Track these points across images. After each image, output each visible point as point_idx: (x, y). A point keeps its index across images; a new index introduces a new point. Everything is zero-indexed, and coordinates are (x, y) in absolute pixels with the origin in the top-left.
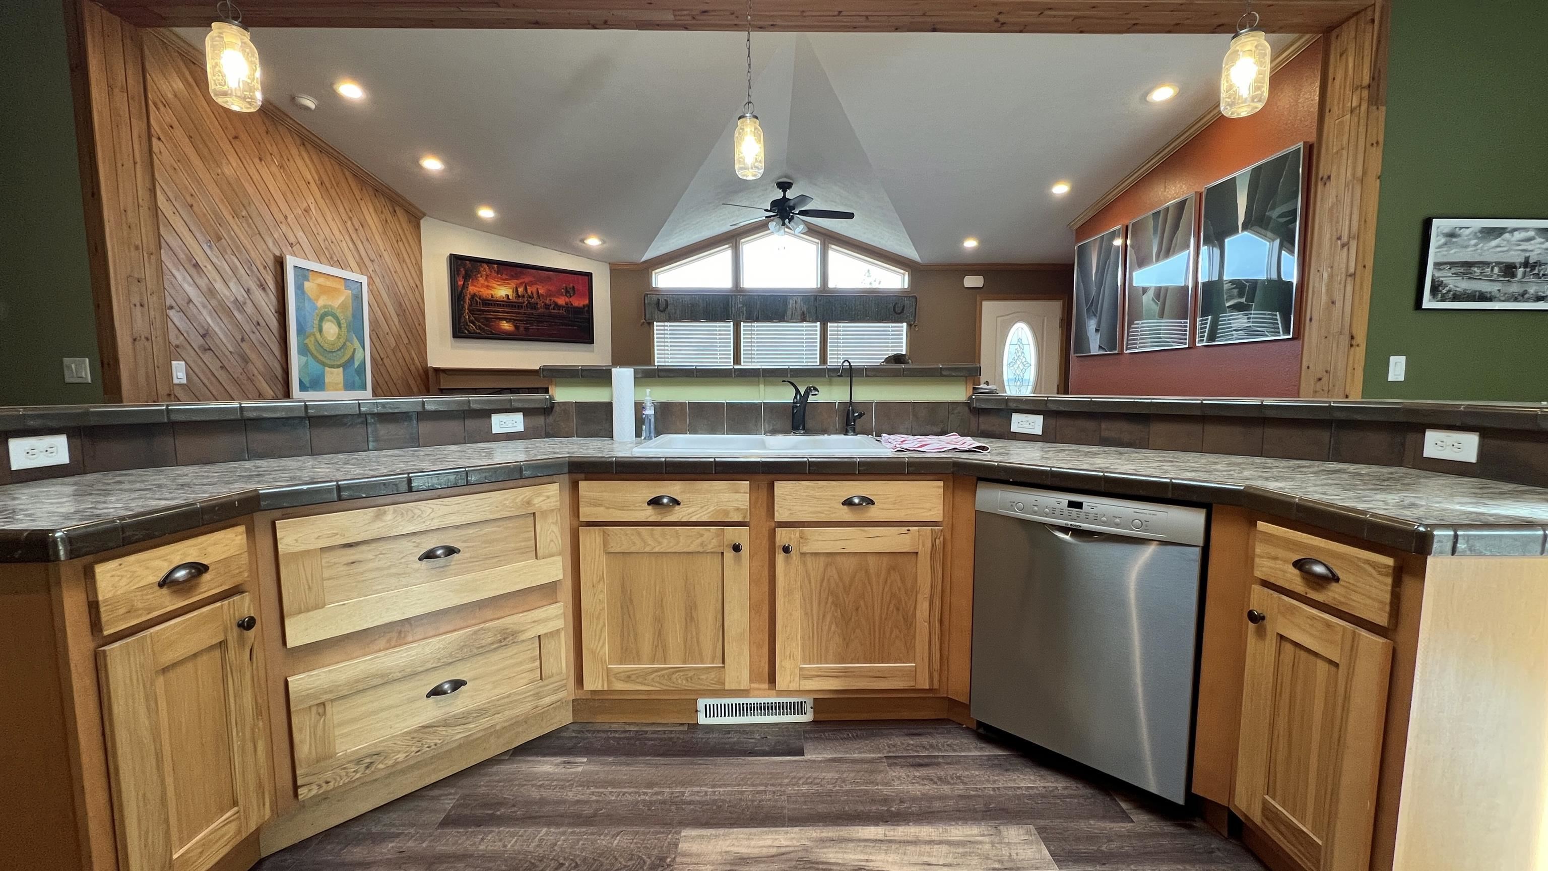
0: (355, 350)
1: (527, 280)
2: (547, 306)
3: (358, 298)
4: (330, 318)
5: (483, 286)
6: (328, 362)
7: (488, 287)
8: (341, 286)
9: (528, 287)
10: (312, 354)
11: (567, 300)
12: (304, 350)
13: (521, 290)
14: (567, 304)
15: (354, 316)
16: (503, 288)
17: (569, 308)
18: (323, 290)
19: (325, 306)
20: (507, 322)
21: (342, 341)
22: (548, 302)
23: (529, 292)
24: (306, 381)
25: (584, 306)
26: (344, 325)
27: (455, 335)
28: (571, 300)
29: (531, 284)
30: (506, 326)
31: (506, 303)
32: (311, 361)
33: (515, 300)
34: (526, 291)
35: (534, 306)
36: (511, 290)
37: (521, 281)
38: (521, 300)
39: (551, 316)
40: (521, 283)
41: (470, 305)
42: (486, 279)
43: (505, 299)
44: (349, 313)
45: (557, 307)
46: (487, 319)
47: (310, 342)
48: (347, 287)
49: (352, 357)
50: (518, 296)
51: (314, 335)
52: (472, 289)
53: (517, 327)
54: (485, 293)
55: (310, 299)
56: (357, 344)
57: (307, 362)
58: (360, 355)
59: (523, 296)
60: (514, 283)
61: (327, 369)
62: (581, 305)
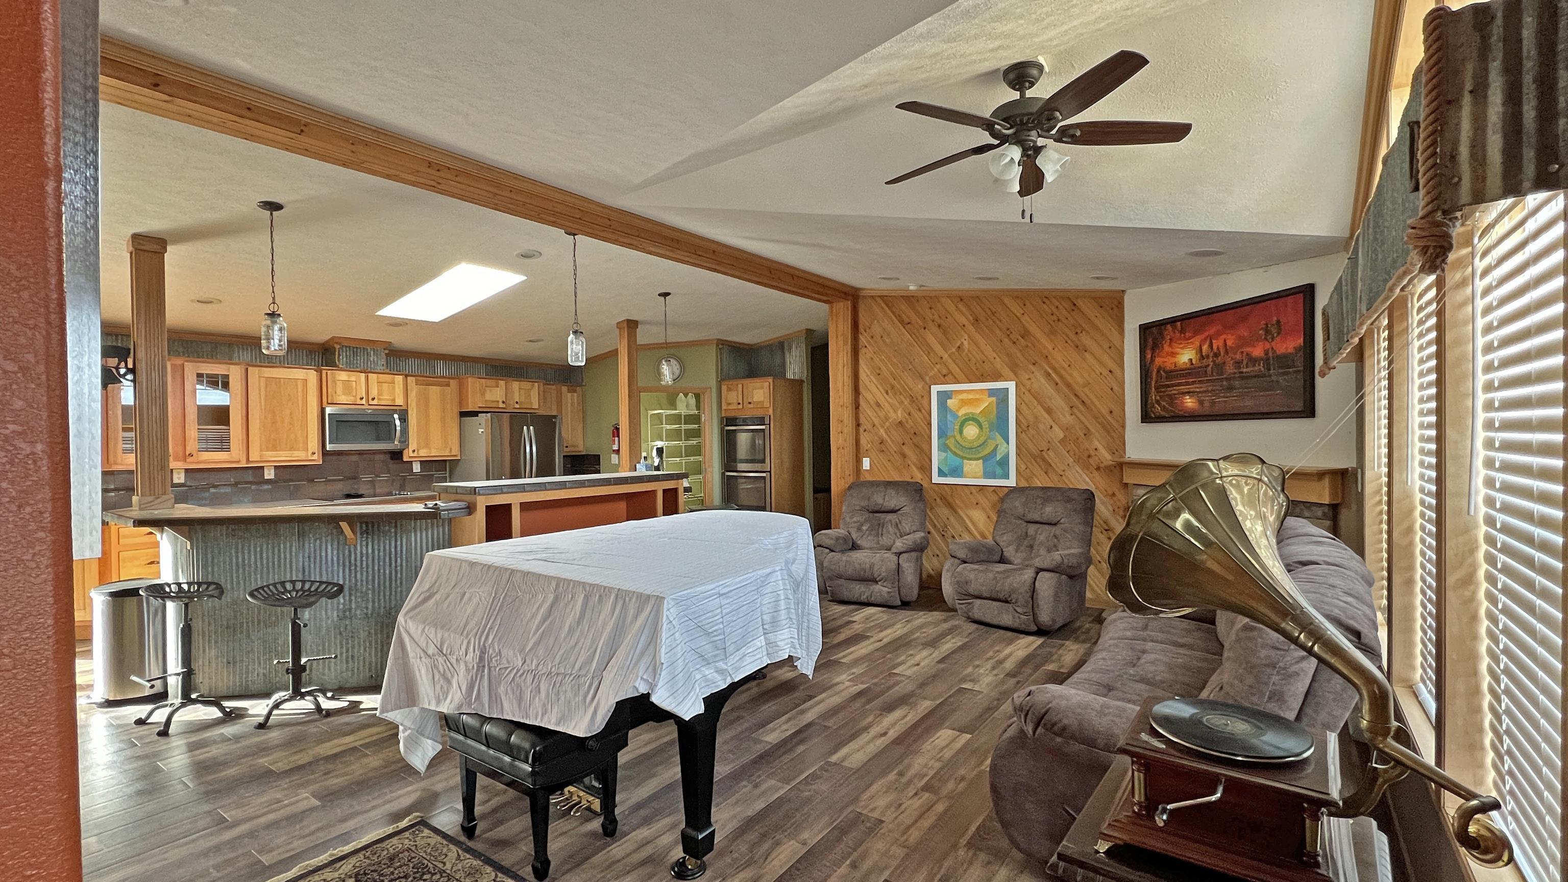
0: (997, 445)
1: (1212, 331)
2: (1238, 363)
3: (1003, 402)
4: (971, 422)
5: (1167, 354)
6: (967, 456)
7: (1172, 355)
8: (985, 397)
9: (1214, 341)
10: (951, 450)
11: (1268, 346)
12: (943, 448)
13: (1205, 348)
14: (1266, 352)
15: (998, 418)
16: (1187, 351)
17: (1272, 360)
18: (964, 403)
19: (965, 415)
20: (1190, 397)
21: (982, 439)
22: (1238, 357)
23: (1215, 347)
24: (945, 469)
25: (1294, 350)
26: (985, 425)
27: (1141, 421)
28: (1273, 344)
29: (1218, 334)
30: (1189, 402)
31: (1191, 372)
32: (950, 454)
33: (1199, 364)
34: (1212, 348)
35: (1220, 368)
36: (1194, 352)
37: (1207, 334)
38: (1205, 362)
39: (1243, 377)
40: (1205, 339)
41: (1157, 380)
42: (1170, 345)
43: (1189, 366)
44: (993, 416)
45: (1253, 361)
46: (1171, 397)
47: (951, 443)
48: (990, 396)
49: (995, 450)
50: (1202, 357)
51: (955, 437)
52: (1158, 361)
53: (1201, 402)
54: (1170, 362)
55: (951, 411)
56: (1000, 439)
57: (946, 458)
58: (1003, 449)
59: (1208, 357)
60: (1197, 341)
61: (965, 461)
62: (1290, 349)
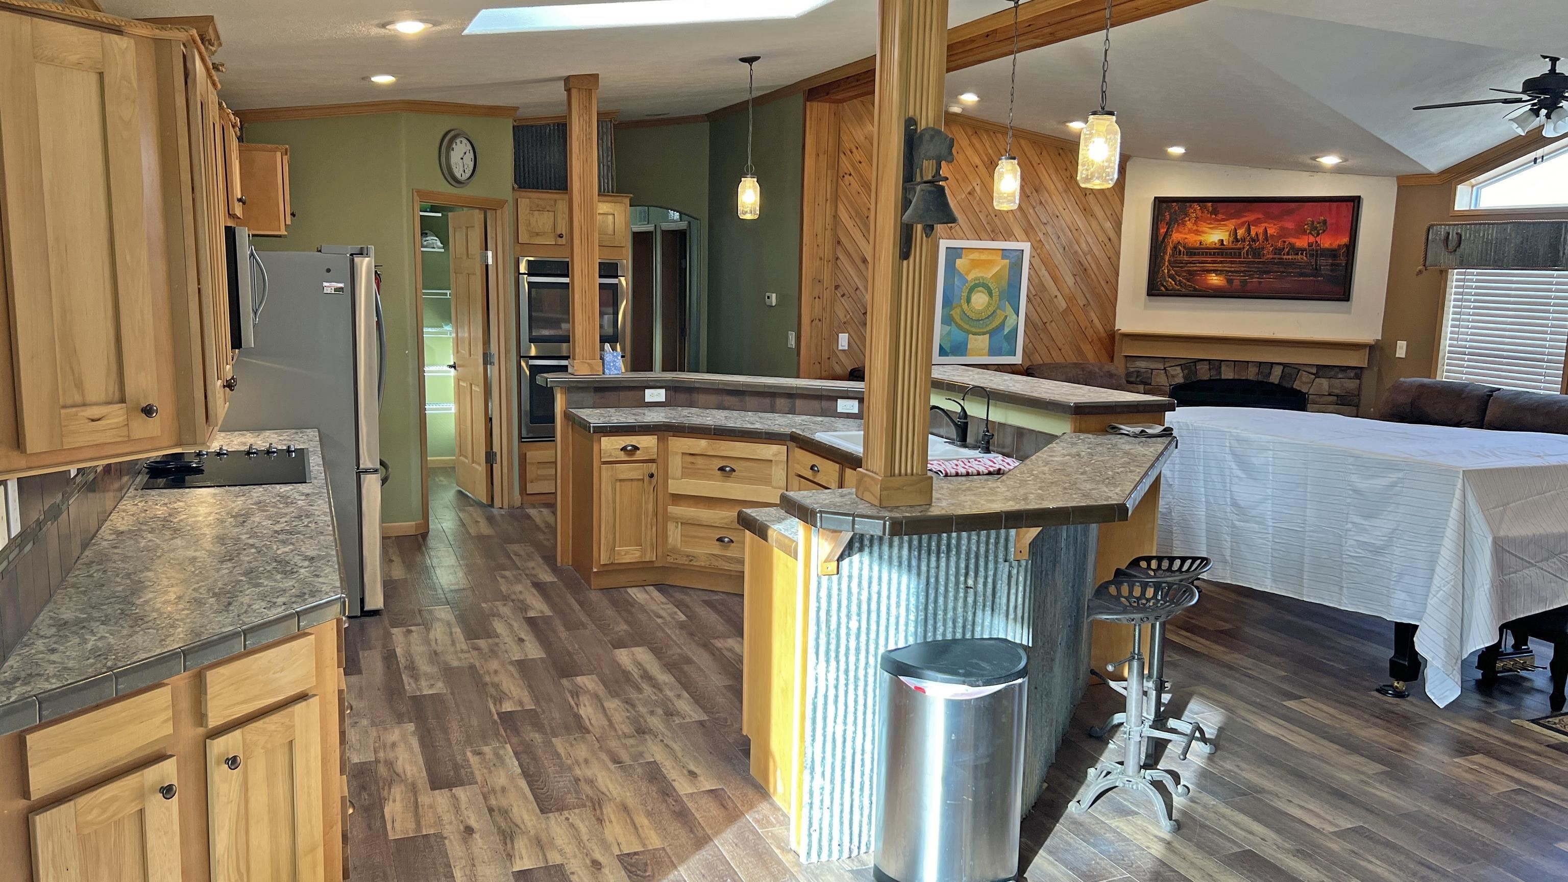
0: (1006, 317)
1: (1251, 217)
2: (1278, 251)
3: (1016, 267)
4: (980, 289)
5: (1190, 231)
6: (973, 330)
7: (1197, 232)
8: (997, 257)
9: (1252, 228)
10: (956, 323)
11: (1312, 239)
12: (947, 320)
13: (1241, 232)
14: (1310, 245)
15: (1010, 285)
16: (1217, 232)
17: (1315, 252)
18: (975, 264)
19: (976, 279)
20: (1217, 275)
21: (991, 309)
22: (1279, 245)
23: (1253, 233)
24: (947, 348)
25: (1339, 245)
26: (996, 292)
27: (1148, 295)
28: (1318, 239)
29: (1257, 222)
30: (1215, 280)
31: (1220, 251)
32: (954, 328)
33: (1231, 246)
34: (1249, 233)
35: (1257, 253)
36: (1228, 233)
37: (1243, 220)
38: (1239, 245)
39: (1281, 263)
40: (1243, 224)
41: (1173, 255)
42: (1195, 223)
43: (1217, 246)
44: (1004, 283)
45: (1297, 251)
46: (1191, 273)
47: (956, 313)
48: (1003, 257)
49: (1003, 324)
50: (1236, 240)
51: (961, 306)
52: (1176, 236)
53: (1230, 281)
54: (1192, 239)
55: (960, 274)
56: (1009, 310)
57: (950, 332)
58: (1012, 321)
59: (1243, 240)
60: (1231, 224)
61: (971, 336)
62: (1335, 246)
